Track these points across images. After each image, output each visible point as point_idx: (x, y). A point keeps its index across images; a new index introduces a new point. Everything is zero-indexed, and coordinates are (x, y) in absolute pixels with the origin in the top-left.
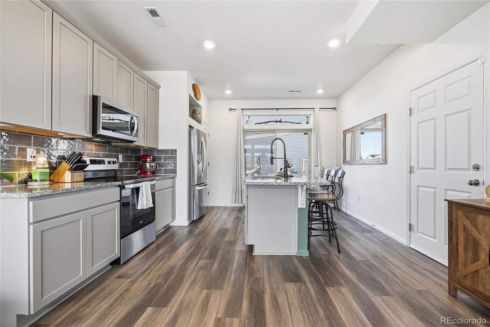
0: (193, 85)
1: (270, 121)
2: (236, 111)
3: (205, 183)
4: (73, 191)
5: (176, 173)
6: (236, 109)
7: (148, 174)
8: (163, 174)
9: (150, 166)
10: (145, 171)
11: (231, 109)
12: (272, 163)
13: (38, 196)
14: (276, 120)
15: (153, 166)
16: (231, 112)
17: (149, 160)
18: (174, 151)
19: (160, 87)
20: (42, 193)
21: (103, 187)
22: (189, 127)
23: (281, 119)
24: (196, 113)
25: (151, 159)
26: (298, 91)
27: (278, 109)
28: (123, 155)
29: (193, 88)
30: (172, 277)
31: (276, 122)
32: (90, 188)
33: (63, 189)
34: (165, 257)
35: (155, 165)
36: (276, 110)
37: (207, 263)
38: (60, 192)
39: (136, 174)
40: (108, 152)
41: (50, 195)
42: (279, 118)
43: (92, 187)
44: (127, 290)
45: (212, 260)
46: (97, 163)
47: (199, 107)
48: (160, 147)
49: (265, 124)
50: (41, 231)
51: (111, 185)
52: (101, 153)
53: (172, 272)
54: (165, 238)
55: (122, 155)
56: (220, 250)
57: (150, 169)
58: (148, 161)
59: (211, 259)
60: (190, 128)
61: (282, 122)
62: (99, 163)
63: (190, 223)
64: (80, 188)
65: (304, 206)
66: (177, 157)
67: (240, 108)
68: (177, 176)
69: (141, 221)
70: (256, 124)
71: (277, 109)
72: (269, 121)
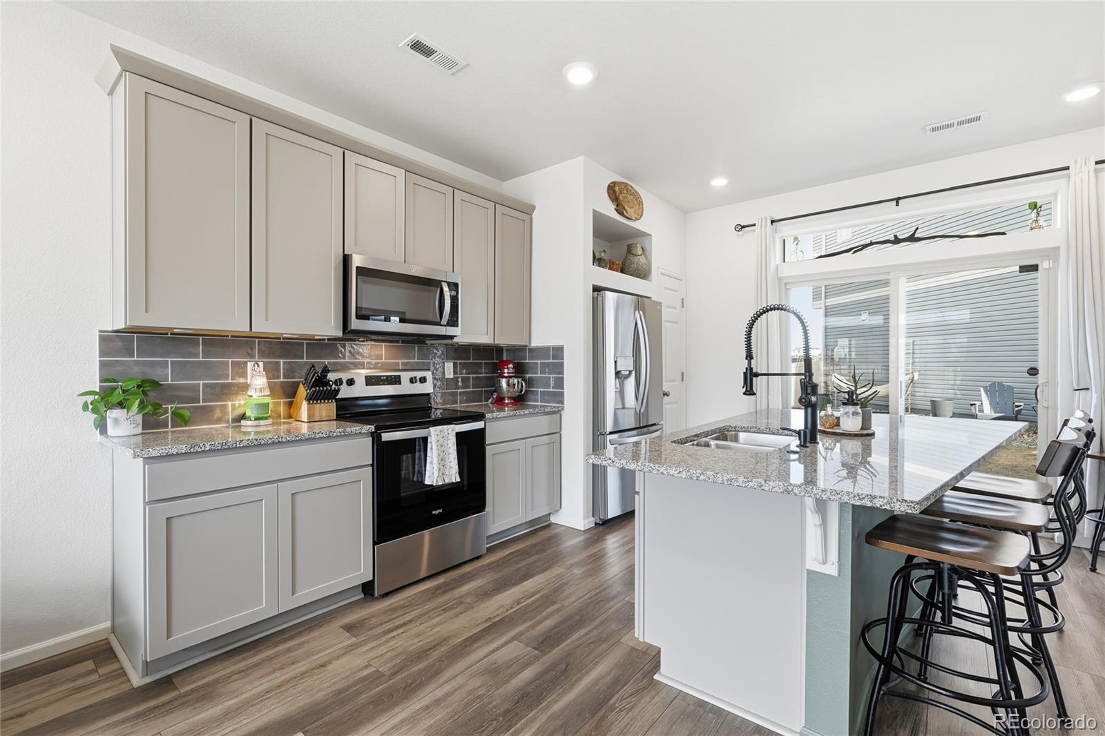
0: (609, 186)
1: (872, 244)
2: (755, 230)
3: (658, 424)
4: (238, 446)
5: (562, 403)
6: (754, 225)
7: (506, 401)
8: (539, 404)
9: (508, 384)
10: (502, 396)
11: (743, 227)
12: (749, 391)
13: (154, 455)
14: (895, 236)
15: (515, 385)
16: (742, 235)
17: (508, 373)
18: (558, 352)
19: (533, 208)
20: (163, 451)
21: (320, 438)
22: (593, 291)
23: (917, 229)
24: (634, 252)
25: (511, 371)
26: (969, 121)
27: (899, 198)
28: (455, 364)
29: (608, 193)
30: (414, 669)
31: (897, 241)
32: (285, 440)
33: (213, 443)
34: (462, 603)
35: (518, 382)
36: (895, 202)
37: (519, 656)
38: (208, 449)
39: (490, 400)
40: (418, 359)
41: (182, 453)
42: (910, 230)
43: (288, 439)
44: (322, 666)
45: (536, 652)
46: (381, 383)
47: (640, 236)
48: (536, 342)
49: (854, 252)
50: (167, 519)
51: (342, 434)
52: (400, 361)
53: (428, 653)
54: (510, 554)
55: (452, 364)
56: (588, 625)
57: (508, 391)
58: (506, 375)
59: (535, 649)
60: (596, 293)
61: (919, 239)
62: (386, 383)
63: (596, 524)
64: (256, 440)
65: (831, 569)
66: (565, 364)
67: (766, 218)
68: (565, 408)
69: (436, 510)
70: (821, 257)
71: (897, 200)
72: (868, 241)
